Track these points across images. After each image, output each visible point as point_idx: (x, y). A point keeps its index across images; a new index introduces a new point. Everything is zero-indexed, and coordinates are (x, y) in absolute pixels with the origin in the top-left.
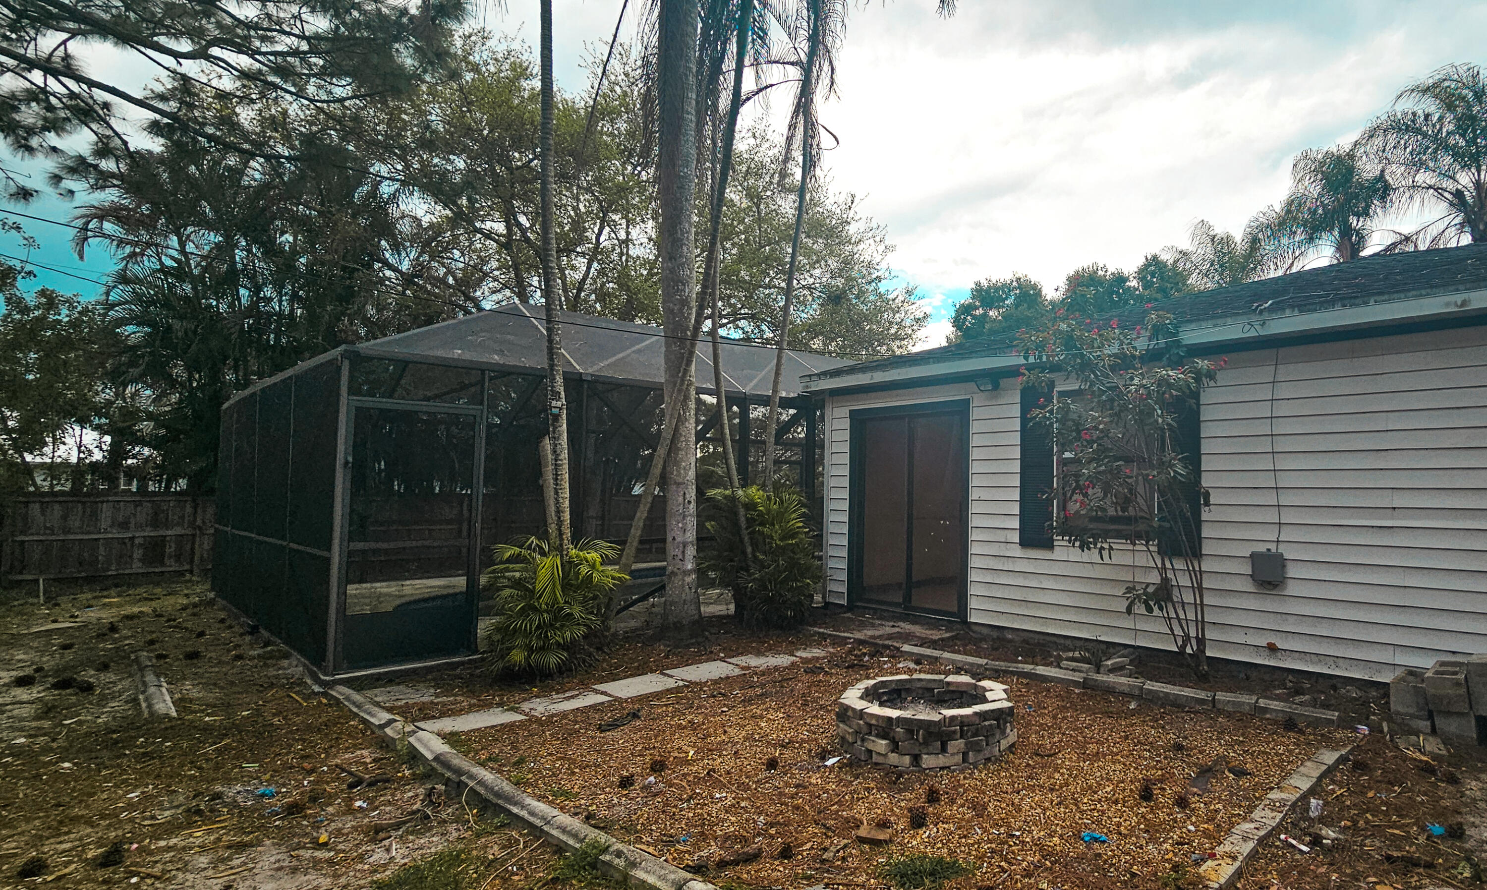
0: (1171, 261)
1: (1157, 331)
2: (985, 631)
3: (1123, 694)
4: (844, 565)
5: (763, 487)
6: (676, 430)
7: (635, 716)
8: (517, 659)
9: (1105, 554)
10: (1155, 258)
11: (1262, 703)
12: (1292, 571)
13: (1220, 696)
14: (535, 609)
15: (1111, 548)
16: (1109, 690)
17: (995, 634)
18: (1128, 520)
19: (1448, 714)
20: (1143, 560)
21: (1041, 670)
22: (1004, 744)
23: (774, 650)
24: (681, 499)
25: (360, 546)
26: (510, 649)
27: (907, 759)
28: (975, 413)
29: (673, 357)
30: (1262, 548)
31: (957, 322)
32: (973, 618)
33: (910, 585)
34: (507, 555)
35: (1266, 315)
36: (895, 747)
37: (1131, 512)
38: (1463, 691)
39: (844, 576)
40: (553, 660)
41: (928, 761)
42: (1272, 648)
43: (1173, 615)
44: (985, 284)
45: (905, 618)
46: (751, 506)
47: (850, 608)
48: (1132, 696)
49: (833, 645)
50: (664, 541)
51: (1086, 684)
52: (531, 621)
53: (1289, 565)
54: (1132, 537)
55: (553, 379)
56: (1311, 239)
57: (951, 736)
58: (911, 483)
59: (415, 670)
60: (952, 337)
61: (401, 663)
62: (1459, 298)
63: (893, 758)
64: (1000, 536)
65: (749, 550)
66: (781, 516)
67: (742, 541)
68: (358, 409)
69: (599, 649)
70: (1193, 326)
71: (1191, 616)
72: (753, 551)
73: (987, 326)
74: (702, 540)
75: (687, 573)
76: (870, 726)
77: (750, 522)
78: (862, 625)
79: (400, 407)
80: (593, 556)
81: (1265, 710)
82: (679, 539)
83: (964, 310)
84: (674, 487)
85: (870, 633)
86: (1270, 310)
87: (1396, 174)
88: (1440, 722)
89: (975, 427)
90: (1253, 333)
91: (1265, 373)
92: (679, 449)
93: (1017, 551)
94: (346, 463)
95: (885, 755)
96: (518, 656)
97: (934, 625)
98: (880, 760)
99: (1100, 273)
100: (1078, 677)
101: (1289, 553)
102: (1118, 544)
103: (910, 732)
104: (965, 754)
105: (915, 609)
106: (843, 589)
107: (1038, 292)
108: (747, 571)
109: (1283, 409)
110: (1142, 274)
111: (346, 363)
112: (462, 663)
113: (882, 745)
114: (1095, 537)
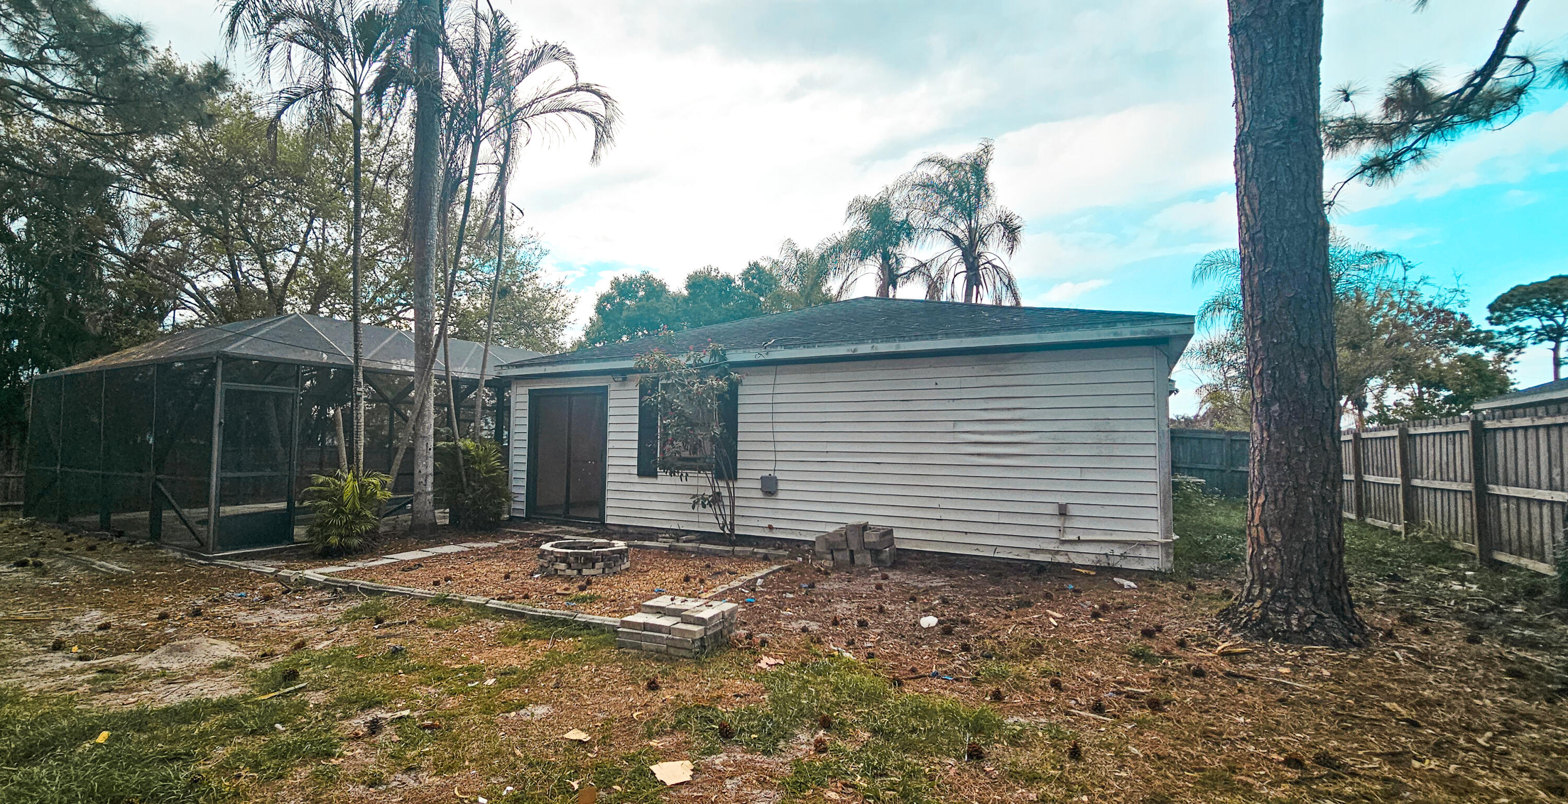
0: (768, 268)
1: (714, 353)
2: (616, 529)
3: (689, 551)
4: (524, 491)
5: (473, 440)
6: (423, 404)
7: (420, 565)
8: (333, 542)
9: (684, 479)
10: (756, 264)
11: (755, 550)
12: (781, 486)
13: (737, 548)
14: (343, 512)
15: (687, 475)
16: (682, 550)
17: (622, 530)
18: (694, 460)
19: (838, 550)
20: (704, 482)
21: (647, 543)
22: (623, 567)
23: (484, 540)
24: (425, 447)
25: (229, 475)
26: (328, 536)
27: (575, 572)
28: (611, 395)
29: (421, 358)
30: (766, 474)
31: (600, 309)
32: (609, 521)
33: (568, 505)
34: (321, 481)
35: (768, 349)
36: (569, 566)
37: (699, 455)
38: (844, 538)
39: (523, 498)
40: (356, 542)
41: (585, 572)
42: (771, 528)
43: (718, 512)
44: (622, 279)
45: (566, 523)
46: (466, 452)
47: (527, 518)
48: (693, 552)
49: (521, 537)
50: (413, 474)
51: (670, 549)
52: (341, 520)
53: (780, 483)
54: (701, 469)
55: (357, 374)
56: (861, 260)
57: (597, 561)
58: (569, 439)
59: (259, 552)
60: (595, 319)
61: (254, 548)
62: (853, 347)
63: (569, 572)
64: (626, 470)
65: (465, 480)
66: (485, 458)
67: (460, 474)
68: (227, 391)
69: (374, 540)
70: (733, 352)
71: (728, 512)
72: (468, 480)
73: (625, 313)
74: (436, 473)
75: (428, 493)
76: (556, 557)
77: (466, 462)
78: (537, 528)
79: (237, 388)
80: (375, 481)
81: (756, 553)
82: (423, 472)
83: (605, 299)
84: (421, 440)
85: (544, 531)
86: (771, 346)
87: (917, 218)
88: (835, 554)
89: (611, 403)
90: (761, 358)
91: (769, 379)
92: (424, 415)
93: (636, 479)
94: (221, 423)
95: (564, 571)
96: (334, 540)
97: (585, 526)
98: (562, 573)
99: (713, 274)
100: (667, 545)
101: (779, 476)
102: (691, 473)
103: (577, 559)
104: (604, 569)
105: (570, 517)
106: (523, 507)
107: (662, 287)
108: (463, 493)
109: (778, 399)
110: (746, 275)
111: (221, 362)
112: (285, 549)
113: (563, 566)
114: (679, 468)
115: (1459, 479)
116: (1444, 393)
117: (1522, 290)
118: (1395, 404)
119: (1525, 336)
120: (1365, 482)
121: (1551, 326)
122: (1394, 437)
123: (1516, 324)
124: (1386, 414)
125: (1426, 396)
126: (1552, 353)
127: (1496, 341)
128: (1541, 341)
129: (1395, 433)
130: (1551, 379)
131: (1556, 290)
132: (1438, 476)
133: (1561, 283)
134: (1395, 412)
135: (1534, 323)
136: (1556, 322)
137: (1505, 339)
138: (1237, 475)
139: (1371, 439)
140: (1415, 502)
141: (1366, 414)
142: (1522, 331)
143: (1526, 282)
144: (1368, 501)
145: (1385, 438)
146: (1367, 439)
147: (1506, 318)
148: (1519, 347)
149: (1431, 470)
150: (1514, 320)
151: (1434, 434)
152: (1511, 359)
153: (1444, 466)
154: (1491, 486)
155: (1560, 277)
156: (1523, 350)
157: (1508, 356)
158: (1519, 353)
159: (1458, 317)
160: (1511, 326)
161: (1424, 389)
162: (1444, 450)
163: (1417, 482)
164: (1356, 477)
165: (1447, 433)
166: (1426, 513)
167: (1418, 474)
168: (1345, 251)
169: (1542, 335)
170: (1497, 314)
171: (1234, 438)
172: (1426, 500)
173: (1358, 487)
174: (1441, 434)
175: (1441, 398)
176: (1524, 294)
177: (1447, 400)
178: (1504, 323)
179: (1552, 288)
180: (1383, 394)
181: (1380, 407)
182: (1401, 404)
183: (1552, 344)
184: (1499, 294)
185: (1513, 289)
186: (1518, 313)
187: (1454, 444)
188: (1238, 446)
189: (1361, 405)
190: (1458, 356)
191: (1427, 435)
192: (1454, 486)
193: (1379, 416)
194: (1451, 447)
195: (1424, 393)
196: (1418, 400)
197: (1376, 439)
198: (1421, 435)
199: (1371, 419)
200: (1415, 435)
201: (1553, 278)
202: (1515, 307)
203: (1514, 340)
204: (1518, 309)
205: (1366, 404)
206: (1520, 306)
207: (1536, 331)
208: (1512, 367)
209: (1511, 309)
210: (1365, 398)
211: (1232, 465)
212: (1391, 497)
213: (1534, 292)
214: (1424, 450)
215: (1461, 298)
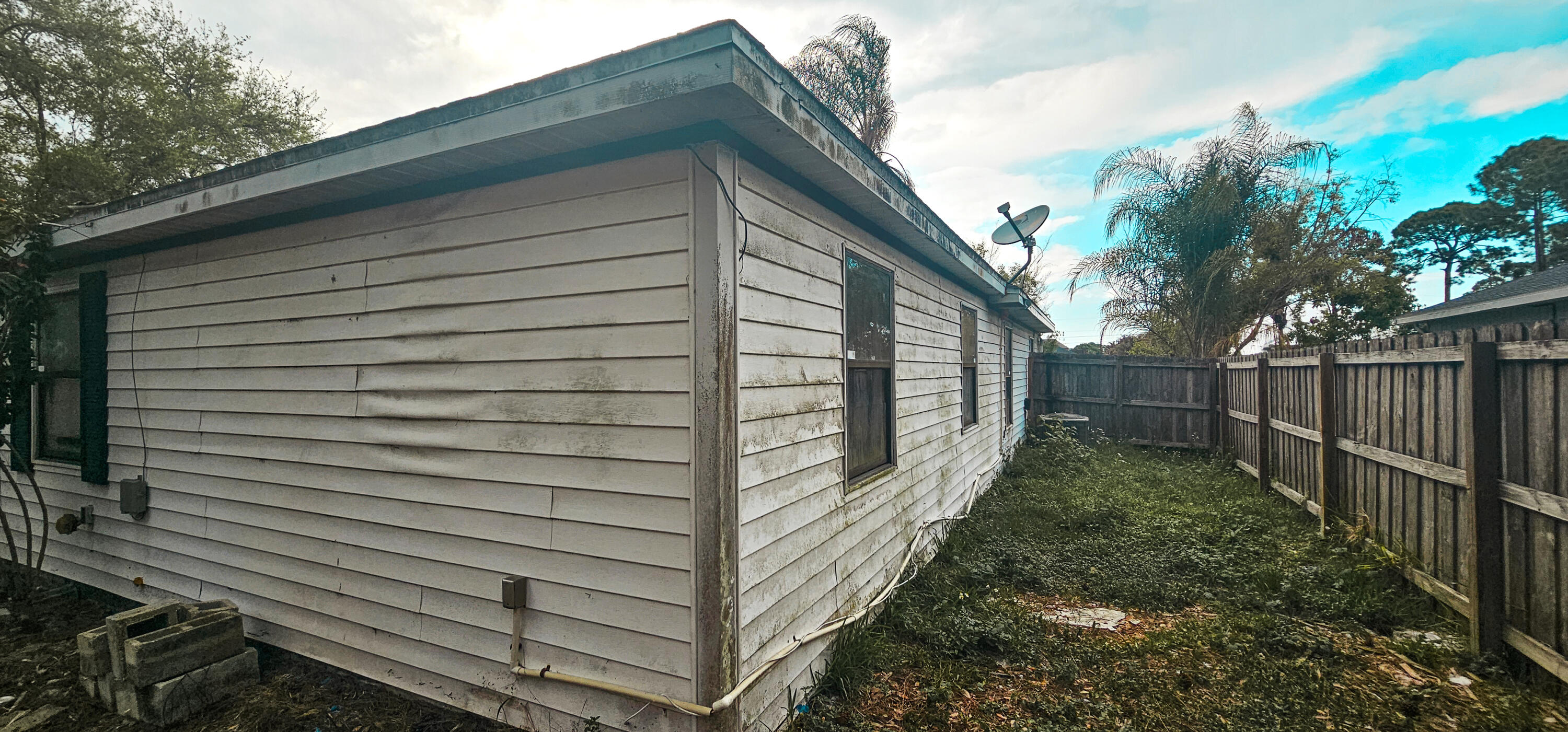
12: (155, 502)
115: (1428, 453)
116: (1356, 310)
117: (1422, 215)
118: (1312, 321)
119: (1423, 259)
120: (1272, 428)
121: (1444, 249)
122: (1312, 368)
123: (1415, 247)
124: (1303, 332)
125: (1339, 313)
126: (1444, 273)
127: (1398, 263)
128: (1436, 262)
129: (1315, 361)
130: (1443, 300)
131: (1451, 215)
132: (1385, 442)
133: (1455, 209)
134: (1312, 328)
135: (1430, 246)
136: (1449, 245)
137: (1405, 261)
138: (1131, 411)
139: (1282, 368)
140: (1341, 477)
141: (1286, 331)
142: (1420, 254)
143: (1426, 209)
144: (1276, 455)
145: (1299, 368)
146: (1277, 368)
147: (1407, 242)
148: (1417, 269)
149: (1372, 429)
150: (1413, 244)
151: (1380, 366)
152: (1410, 279)
153: (1397, 425)
154: (1513, 488)
155: (1454, 203)
156: (1420, 271)
157: (1408, 277)
158: (1416, 274)
159: (1371, 235)
160: (1411, 249)
161: (1338, 307)
162: (1399, 397)
163: (1347, 445)
164: (1260, 420)
165: (1405, 366)
166: (1360, 500)
167: (1350, 431)
168: (1266, 140)
169: (1435, 258)
170: (1400, 238)
171: (1126, 364)
172: (1359, 481)
173: (1263, 437)
174: (1392, 366)
175: (1353, 314)
176: (1423, 219)
177: (1358, 316)
178: (1405, 246)
179: (1447, 213)
180: (1300, 309)
181: (1299, 324)
182: (1317, 321)
183: (1445, 265)
184: (1402, 220)
185: (1413, 216)
186: (1417, 238)
187: (1421, 387)
188: (1131, 373)
189: (1280, 322)
190: (1369, 273)
191: (1368, 367)
192: (1418, 468)
193: (1297, 333)
194: (1412, 391)
195: (1338, 310)
196: (1332, 317)
197: (1288, 368)
198: (1356, 366)
199: (1291, 335)
200: (1346, 366)
201: (1448, 204)
202: (1415, 231)
203: (1412, 262)
204: (1418, 234)
205: (1286, 321)
206: (1419, 231)
207: (1432, 253)
208: (1411, 286)
209: (1411, 234)
210: (1285, 315)
211: (1124, 397)
212: (1305, 457)
213: (1433, 217)
214: (1361, 392)
215: (1391, 191)
